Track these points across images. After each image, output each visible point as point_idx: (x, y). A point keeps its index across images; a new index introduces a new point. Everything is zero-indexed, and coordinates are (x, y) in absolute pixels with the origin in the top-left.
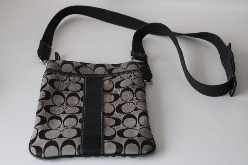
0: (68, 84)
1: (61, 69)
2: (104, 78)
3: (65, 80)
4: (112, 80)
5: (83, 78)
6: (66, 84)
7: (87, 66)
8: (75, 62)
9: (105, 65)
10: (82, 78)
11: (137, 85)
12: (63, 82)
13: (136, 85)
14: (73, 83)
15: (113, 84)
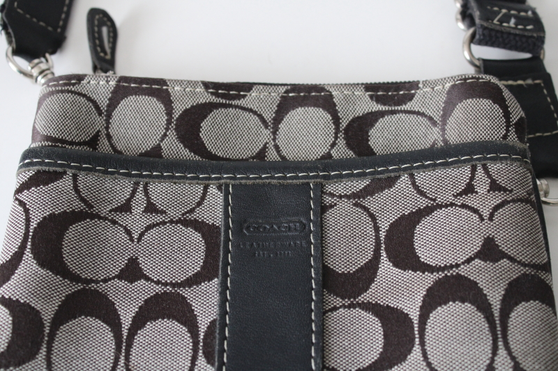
0: (142, 235)
1: (107, 128)
2: (330, 188)
3: (126, 208)
4: (371, 203)
5: (219, 188)
6: (128, 232)
7: (241, 102)
8: (180, 82)
9: (331, 96)
10: (213, 190)
11: (512, 259)
12: (114, 222)
13: (504, 255)
14: (164, 223)
15: (377, 229)
